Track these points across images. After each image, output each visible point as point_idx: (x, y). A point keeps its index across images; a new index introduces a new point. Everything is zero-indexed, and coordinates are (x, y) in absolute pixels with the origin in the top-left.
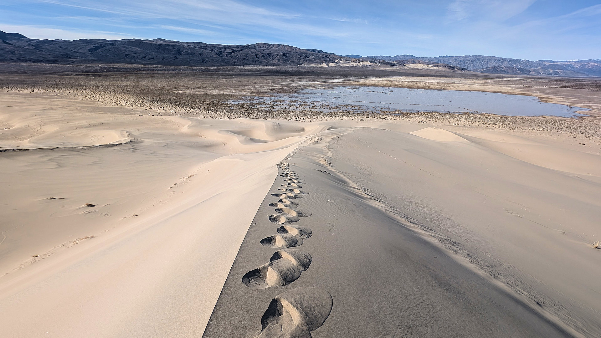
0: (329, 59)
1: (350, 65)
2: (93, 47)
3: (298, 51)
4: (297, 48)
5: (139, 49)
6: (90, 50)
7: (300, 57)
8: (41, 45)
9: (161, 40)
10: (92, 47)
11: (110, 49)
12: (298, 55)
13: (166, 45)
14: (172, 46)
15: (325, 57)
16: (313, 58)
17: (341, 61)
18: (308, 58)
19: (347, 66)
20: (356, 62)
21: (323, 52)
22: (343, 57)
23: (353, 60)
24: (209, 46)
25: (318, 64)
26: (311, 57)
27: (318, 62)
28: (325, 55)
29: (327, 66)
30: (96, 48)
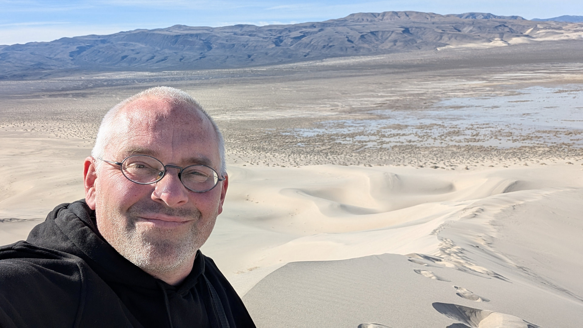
0: (510, 29)
1: (563, 38)
2: (77, 48)
3: (436, 20)
4: (434, 15)
5: (143, 46)
6: (72, 54)
7: (440, 31)
8: (8, 54)
9: (179, 27)
10: (74, 48)
11: (101, 50)
12: (437, 27)
13: (187, 35)
14: (197, 35)
15: (500, 26)
16: (471, 31)
17: (538, 32)
18: (459, 31)
19: (554, 41)
20: (576, 31)
21: (495, 16)
22: (542, 22)
23: (567, 27)
24: (260, 29)
25: (484, 42)
26: (466, 30)
27: (483, 38)
28: (500, 22)
29: (504, 45)
30: (81, 50)
